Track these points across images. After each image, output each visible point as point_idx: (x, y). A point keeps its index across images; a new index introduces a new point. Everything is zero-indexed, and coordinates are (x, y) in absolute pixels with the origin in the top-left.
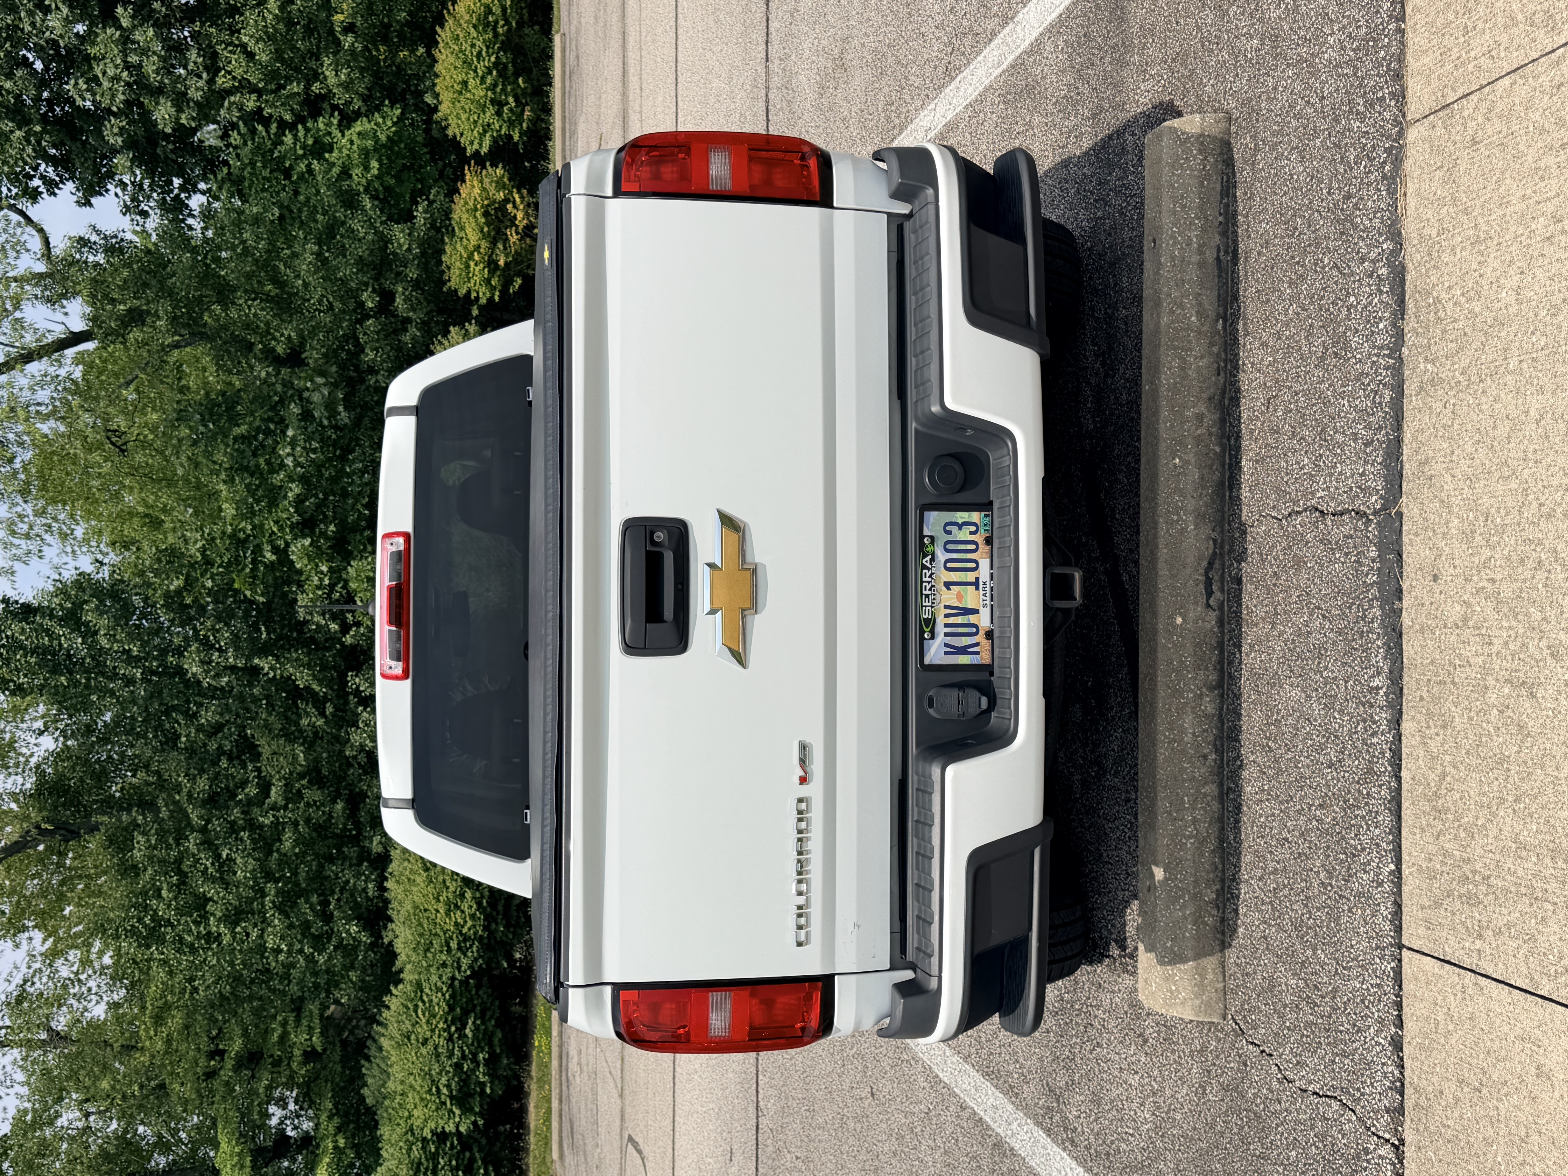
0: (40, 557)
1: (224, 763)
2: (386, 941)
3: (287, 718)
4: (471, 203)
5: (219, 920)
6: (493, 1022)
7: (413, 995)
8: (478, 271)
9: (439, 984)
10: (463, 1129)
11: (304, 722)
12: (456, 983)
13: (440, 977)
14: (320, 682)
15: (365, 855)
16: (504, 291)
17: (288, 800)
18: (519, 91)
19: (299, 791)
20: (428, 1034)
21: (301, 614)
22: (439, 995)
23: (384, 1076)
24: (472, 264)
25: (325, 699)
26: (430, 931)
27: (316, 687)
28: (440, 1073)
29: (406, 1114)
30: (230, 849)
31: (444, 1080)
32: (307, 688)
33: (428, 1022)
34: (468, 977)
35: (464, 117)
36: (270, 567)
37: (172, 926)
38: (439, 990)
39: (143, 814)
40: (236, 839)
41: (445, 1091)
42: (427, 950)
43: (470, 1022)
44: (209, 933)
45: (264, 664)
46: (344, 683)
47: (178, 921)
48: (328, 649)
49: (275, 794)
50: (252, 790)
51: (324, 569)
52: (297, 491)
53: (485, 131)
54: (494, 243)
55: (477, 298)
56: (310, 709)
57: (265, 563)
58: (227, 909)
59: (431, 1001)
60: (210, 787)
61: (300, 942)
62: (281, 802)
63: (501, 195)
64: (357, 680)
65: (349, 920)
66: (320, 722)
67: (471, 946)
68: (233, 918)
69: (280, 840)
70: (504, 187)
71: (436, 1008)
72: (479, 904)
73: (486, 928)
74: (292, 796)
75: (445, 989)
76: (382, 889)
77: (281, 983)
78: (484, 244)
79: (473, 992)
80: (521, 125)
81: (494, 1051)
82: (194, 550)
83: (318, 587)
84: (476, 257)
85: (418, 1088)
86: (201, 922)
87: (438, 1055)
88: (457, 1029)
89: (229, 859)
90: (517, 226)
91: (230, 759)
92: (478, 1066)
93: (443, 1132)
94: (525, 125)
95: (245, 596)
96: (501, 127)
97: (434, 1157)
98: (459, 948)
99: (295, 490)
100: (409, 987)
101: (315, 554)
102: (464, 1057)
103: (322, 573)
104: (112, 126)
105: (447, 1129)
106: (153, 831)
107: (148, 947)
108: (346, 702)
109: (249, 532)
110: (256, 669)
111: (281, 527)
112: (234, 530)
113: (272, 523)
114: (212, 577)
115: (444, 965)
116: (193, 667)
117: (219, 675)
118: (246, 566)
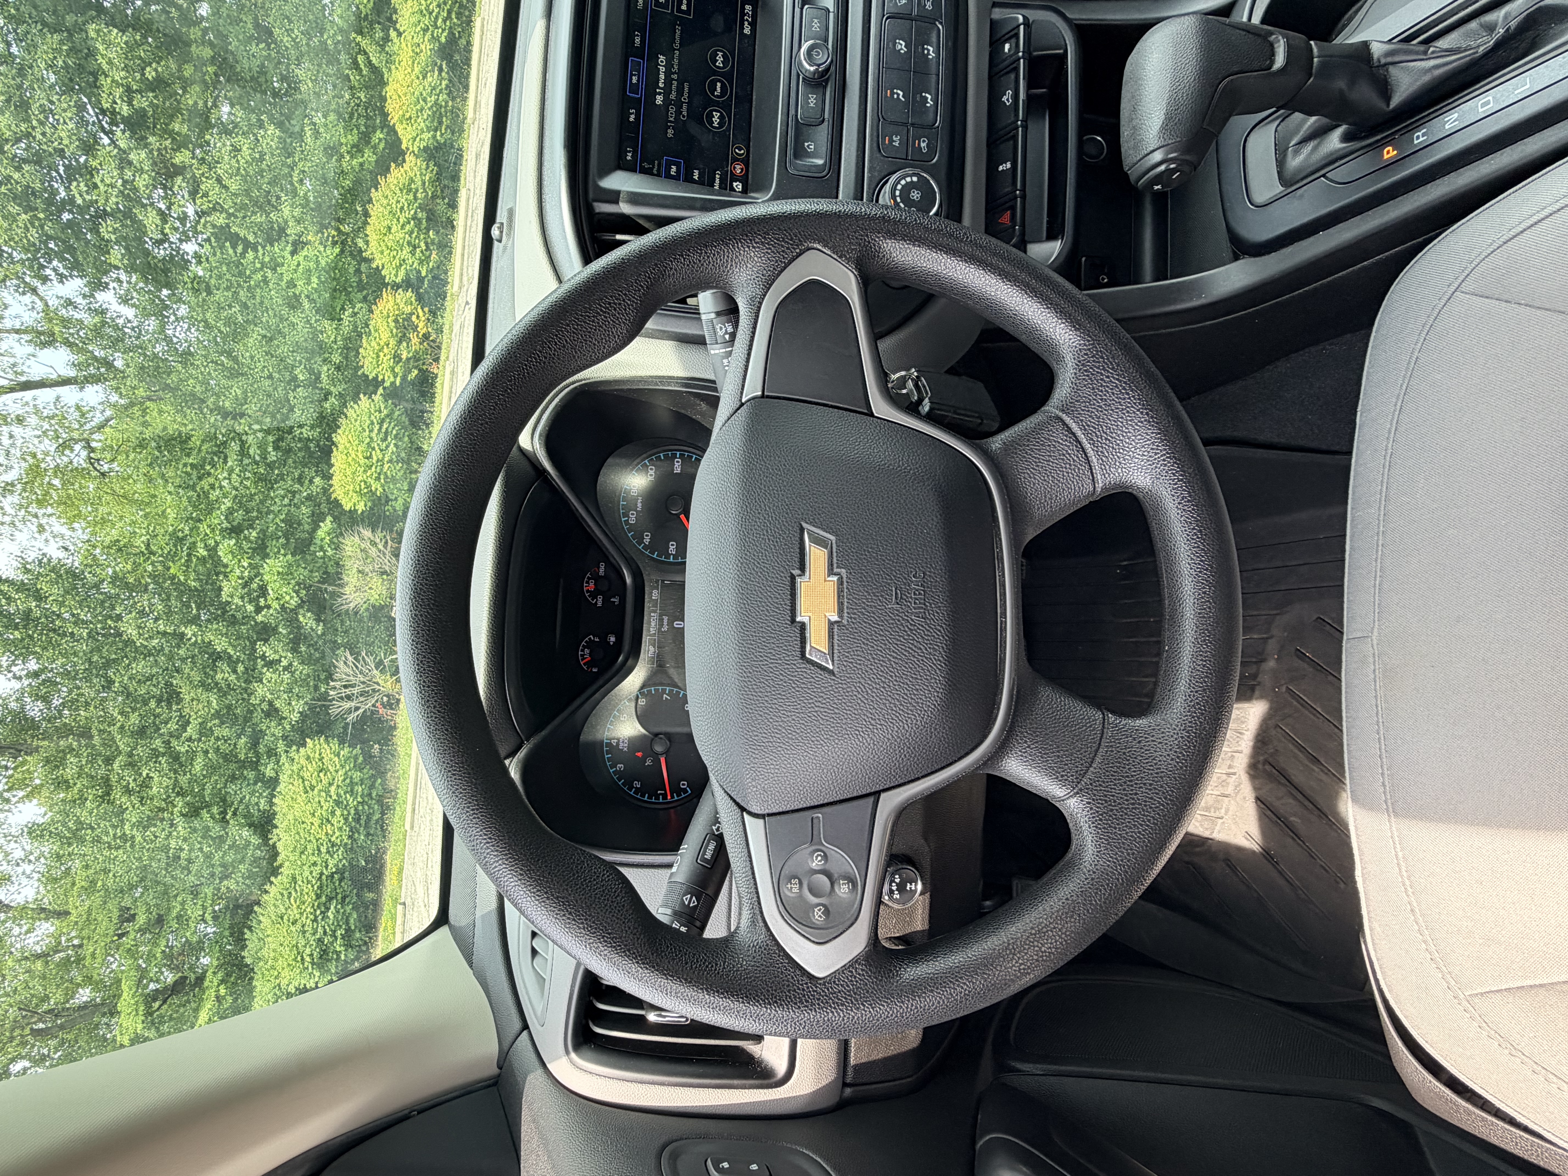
0: (12, 540)
1: (153, 704)
2: (271, 842)
3: (205, 673)
4: (385, 313)
5: (133, 825)
6: (351, 906)
7: (288, 886)
8: (386, 361)
9: (310, 878)
11: (219, 676)
12: (324, 877)
13: (311, 873)
14: (235, 647)
15: (260, 778)
16: (404, 378)
17: (201, 734)
18: (429, 240)
19: (211, 728)
20: (298, 916)
21: (224, 595)
22: (309, 886)
23: (261, 943)
24: (381, 354)
25: (238, 660)
26: (306, 838)
27: (230, 651)
28: (305, 946)
29: (276, 973)
30: (150, 770)
31: (308, 951)
32: (225, 652)
33: (298, 907)
34: (333, 873)
35: (386, 252)
36: (203, 560)
37: (92, 828)
39: (79, 741)
40: (156, 762)
41: (308, 959)
42: (302, 853)
43: (332, 907)
44: (124, 835)
45: (189, 631)
46: (253, 649)
47: (98, 825)
48: (244, 624)
49: (191, 730)
50: (173, 726)
51: (246, 564)
52: (229, 504)
53: (401, 265)
54: (400, 342)
55: (383, 381)
56: (225, 667)
57: (198, 557)
58: (140, 817)
59: (302, 891)
60: (140, 721)
61: (201, 842)
62: (195, 736)
63: (408, 309)
64: (264, 648)
65: (242, 826)
66: (233, 677)
67: (337, 850)
69: (192, 764)
70: (411, 304)
71: (306, 897)
72: (346, 819)
73: (350, 837)
74: (206, 732)
75: (314, 882)
76: (272, 804)
77: (182, 873)
78: (393, 342)
79: (337, 884)
80: (428, 264)
81: (350, 927)
82: (139, 542)
83: (239, 578)
84: (386, 350)
86: (118, 826)
87: (304, 932)
88: (322, 912)
89: (148, 777)
90: (419, 332)
91: (159, 701)
92: (336, 939)
94: (431, 264)
95: (179, 580)
96: (413, 263)
98: (328, 852)
99: (227, 504)
100: (285, 880)
101: (238, 551)
102: (325, 933)
103: (243, 567)
104: (107, 226)
106: (85, 754)
107: (70, 845)
108: (255, 664)
109: (188, 533)
110: (183, 635)
111: (213, 530)
112: (174, 530)
113: (206, 527)
114: (152, 564)
115: (315, 864)
116: (130, 630)
117: (151, 638)
118: (182, 557)
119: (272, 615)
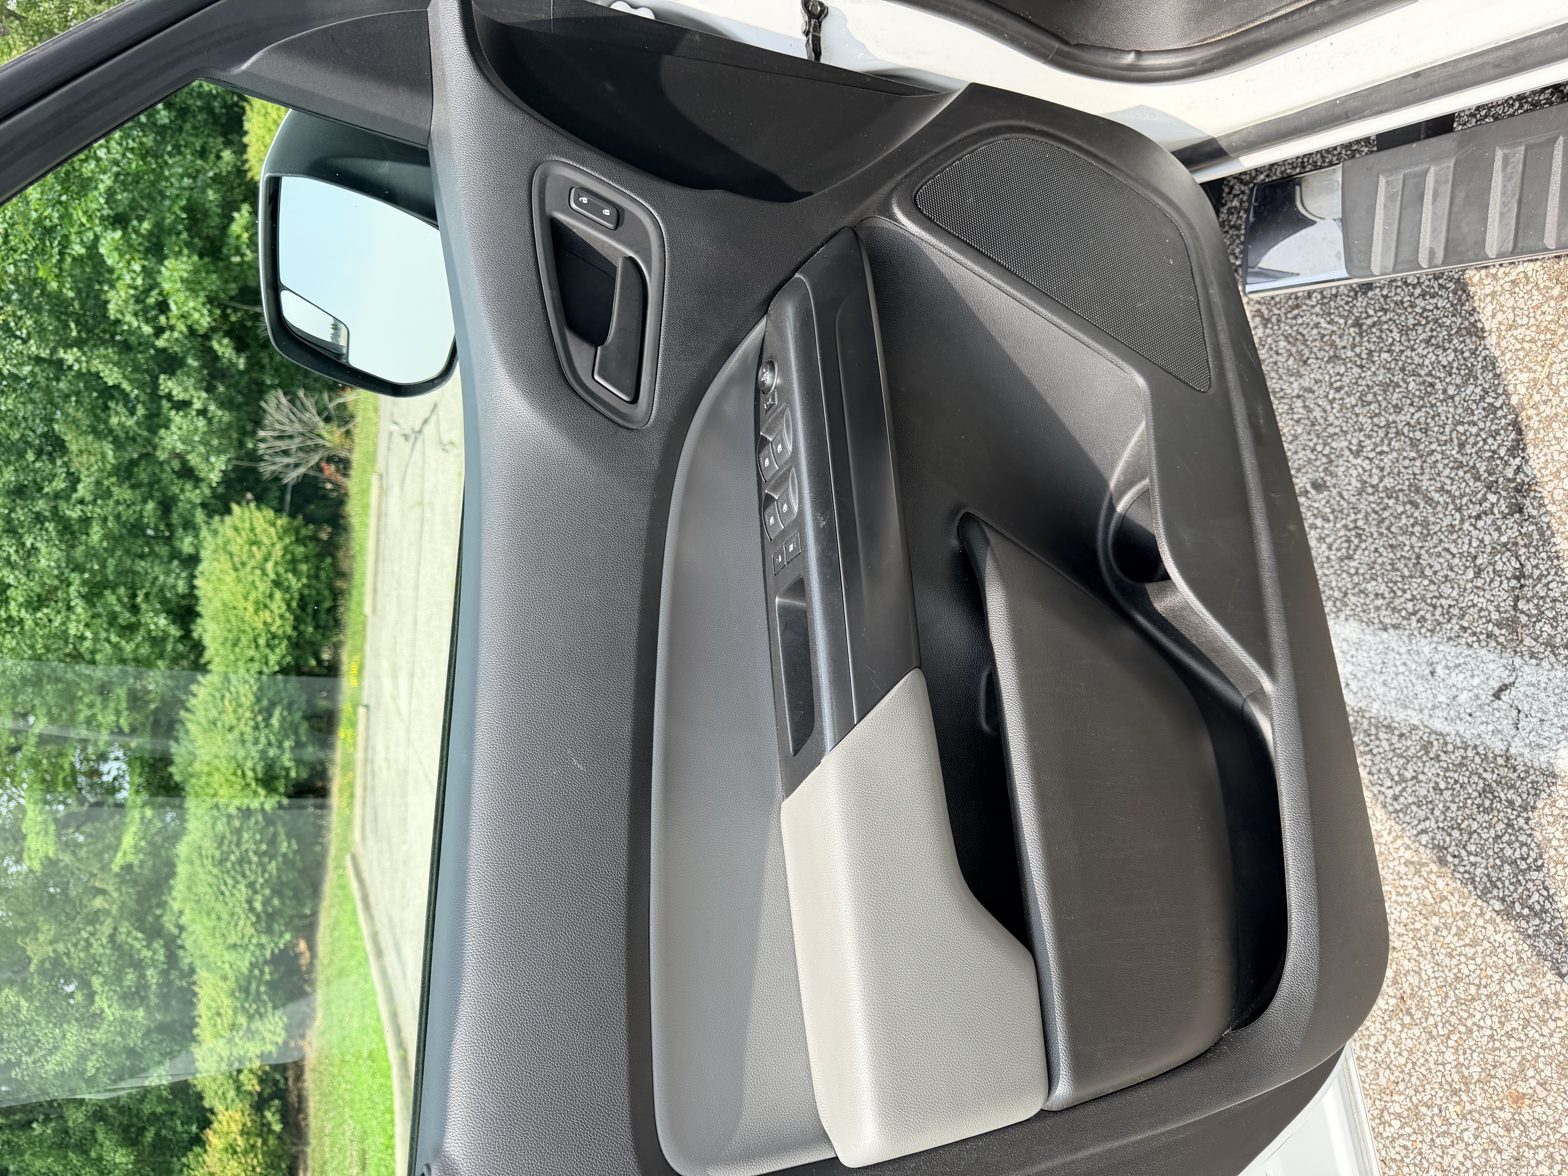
2: (195, 634)
3: (95, 416)
5: (20, 605)
6: (300, 715)
7: (220, 685)
9: (247, 677)
10: (268, 807)
11: (114, 421)
12: (264, 677)
13: (248, 670)
14: (131, 381)
15: (175, 554)
17: (96, 495)
19: (108, 488)
20: (234, 722)
21: (112, 311)
22: (247, 687)
23: (192, 757)
25: (137, 400)
26: (239, 627)
27: (126, 386)
28: (245, 758)
29: (212, 792)
30: (35, 539)
31: (249, 764)
32: (117, 387)
33: (235, 711)
34: (276, 672)
36: (78, 260)
38: (246, 682)
40: (41, 529)
41: (250, 774)
42: (235, 645)
43: (277, 713)
44: (10, 618)
45: (69, 356)
46: (155, 385)
48: (140, 351)
49: (82, 490)
50: (60, 484)
51: (137, 267)
52: (109, 184)
56: (120, 408)
57: (73, 256)
58: (29, 596)
59: (237, 693)
60: (17, 478)
61: (106, 630)
62: (89, 498)
64: (170, 384)
65: (157, 613)
66: (131, 423)
67: (280, 644)
68: (36, 603)
69: (87, 534)
71: (243, 699)
72: (288, 605)
73: (295, 628)
74: (102, 493)
75: (252, 682)
76: (193, 587)
81: (300, 740)
83: (130, 287)
85: (223, 770)
87: (244, 742)
88: (265, 720)
89: (34, 548)
91: (39, 453)
92: (284, 752)
93: (248, 809)
95: (51, 288)
97: (238, 832)
98: (268, 645)
99: (106, 181)
100: (217, 679)
101: (126, 249)
102: (269, 744)
103: (134, 272)
105: (252, 807)
108: (159, 407)
109: (56, 221)
110: (61, 362)
111: (90, 218)
112: (40, 217)
113: (81, 214)
114: (15, 264)
115: (252, 660)
117: (21, 364)
118: (52, 256)
119: (177, 340)
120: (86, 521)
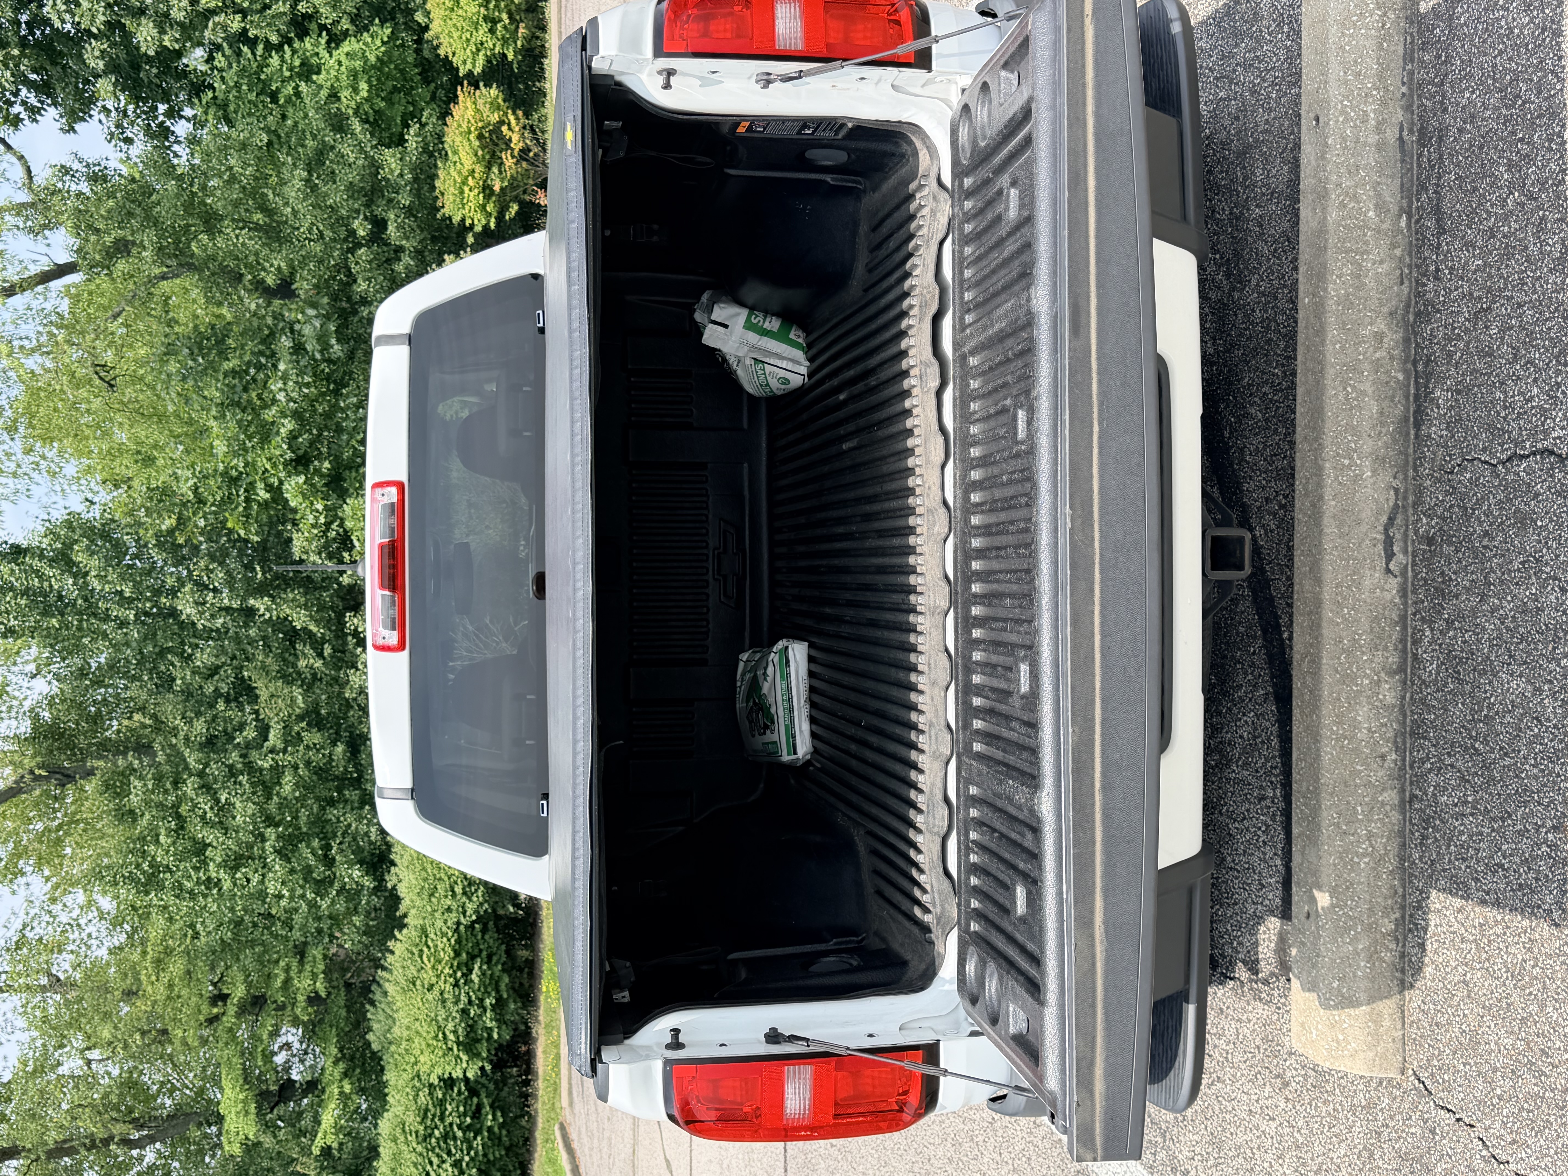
0: (28, 496)
1: (221, 706)
2: (389, 885)
3: (284, 660)
4: (465, 126)
5: (219, 866)
6: (500, 967)
7: (417, 940)
8: (473, 197)
9: (444, 929)
10: (470, 1075)
11: (302, 663)
12: (462, 928)
13: (445, 922)
14: (317, 622)
16: (500, 218)
17: (287, 743)
18: (513, 8)
19: (298, 733)
20: (434, 980)
22: (445, 940)
23: (390, 1021)
24: (466, 189)
25: (323, 641)
26: (434, 875)
27: (313, 628)
28: (446, 1020)
29: (413, 1060)
30: (229, 793)
31: (450, 1026)
32: (305, 629)
33: (433, 967)
34: (473, 922)
35: (456, 35)
36: (265, 505)
37: (171, 872)
38: (444, 935)
39: (140, 759)
40: (235, 783)
41: (451, 1037)
42: (432, 895)
43: (476, 967)
44: (209, 879)
45: (260, 604)
46: (341, 624)
47: (177, 867)
48: (326, 589)
49: (274, 738)
50: (250, 733)
51: (320, 507)
52: (290, 427)
53: (478, 50)
54: (489, 167)
55: (472, 226)
56: (308, 651)
57: (259, 502)
58: (227, 855)
59: (436, 946)
60: (208, 730)
61: (302, 887)
62: (280, 745)
63: (495, 118)
64: (355, 621)
65: (351, 864)
66: (318, 664)
67: (476, 891)
68: (234, 863)
69: (280, 784)
70: (499, 108)
71: (442, 953)
74: (291, 739)
75: (450, 934)
76: (385, 834)
77: (282, 928)
78: (479, 169)
79: (479, 937)
80: (515, 43)
81: (501, 996)
82: (185, 489)
83: (314, 526)
84: (471, 182)
85: (425, 1034)
86: (200, 868)
87: (444, 1001)
88: (463, 975)
89: (228, 803)
90: (512, 149)
91: (228, 701)
92: (485, 1011)
93: (451, 1078)
94: (519, 43)
95: (239, 535)
96: (494, 45)
97: (441, 1103)
98: (464, 893)
99: (288, 425)
100: (414, 933)
101: (310, 492)
102: (470, 1002)
103: (317, 511)
104: (93, 49)
105: (454, 1076)
106: (150, 776)
107: (147, 893)
108: (346, 645)
109: (241, 470)
110: (252, 610)
111: (274, 464)
112: (226, 467)
113: (264, 460)
114: (204, 516)
115: (449, 910)
116: (187, 608)
117: (213, 616)
118: (239, 504)
120: (277, 771)
